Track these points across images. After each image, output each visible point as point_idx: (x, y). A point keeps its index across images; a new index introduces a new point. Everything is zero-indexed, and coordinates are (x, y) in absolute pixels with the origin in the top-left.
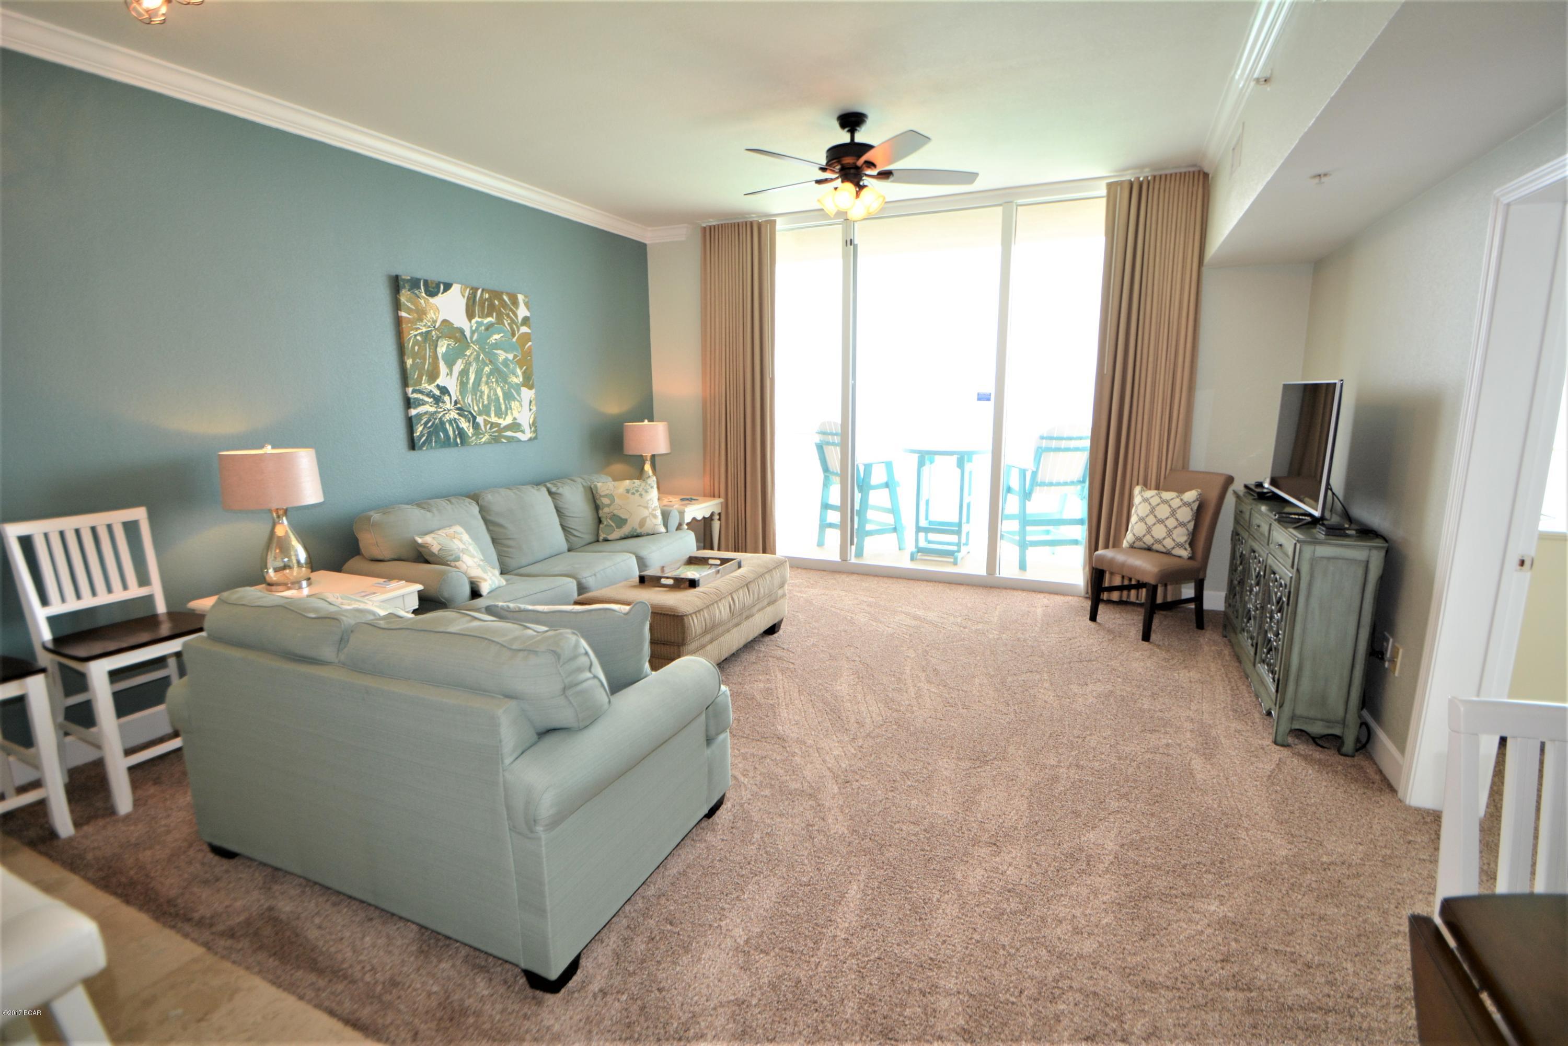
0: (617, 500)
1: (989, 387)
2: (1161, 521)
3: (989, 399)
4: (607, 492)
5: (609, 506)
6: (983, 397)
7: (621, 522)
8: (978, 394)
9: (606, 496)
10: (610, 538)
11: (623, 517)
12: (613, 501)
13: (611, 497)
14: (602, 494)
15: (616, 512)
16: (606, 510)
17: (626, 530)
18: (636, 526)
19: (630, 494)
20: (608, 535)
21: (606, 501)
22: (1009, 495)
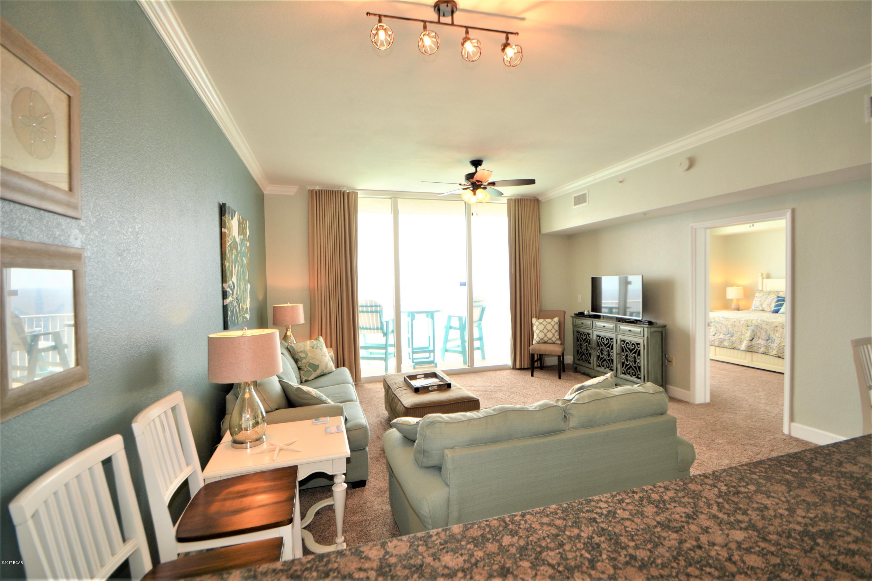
0: (309, 354)
1: (465, 280)
2: (549, 331)
3: (465, 285)
4: (301, 349)
5: (305, 358)
6: (463, 284)
7: (315, 367)
8: (461, 283)
9: (301, 352)
10: (309, 379)
11: (316, 364)
12: (307, 355)
13: (304, 352)
14: (298, 351)
15: (311, 361)
16: (304, 361)
17: (318, 372)
18: (324, 369)
19: (315, 349)
20: (309, 377)
21: (303, 355)
22: (450, 330)
